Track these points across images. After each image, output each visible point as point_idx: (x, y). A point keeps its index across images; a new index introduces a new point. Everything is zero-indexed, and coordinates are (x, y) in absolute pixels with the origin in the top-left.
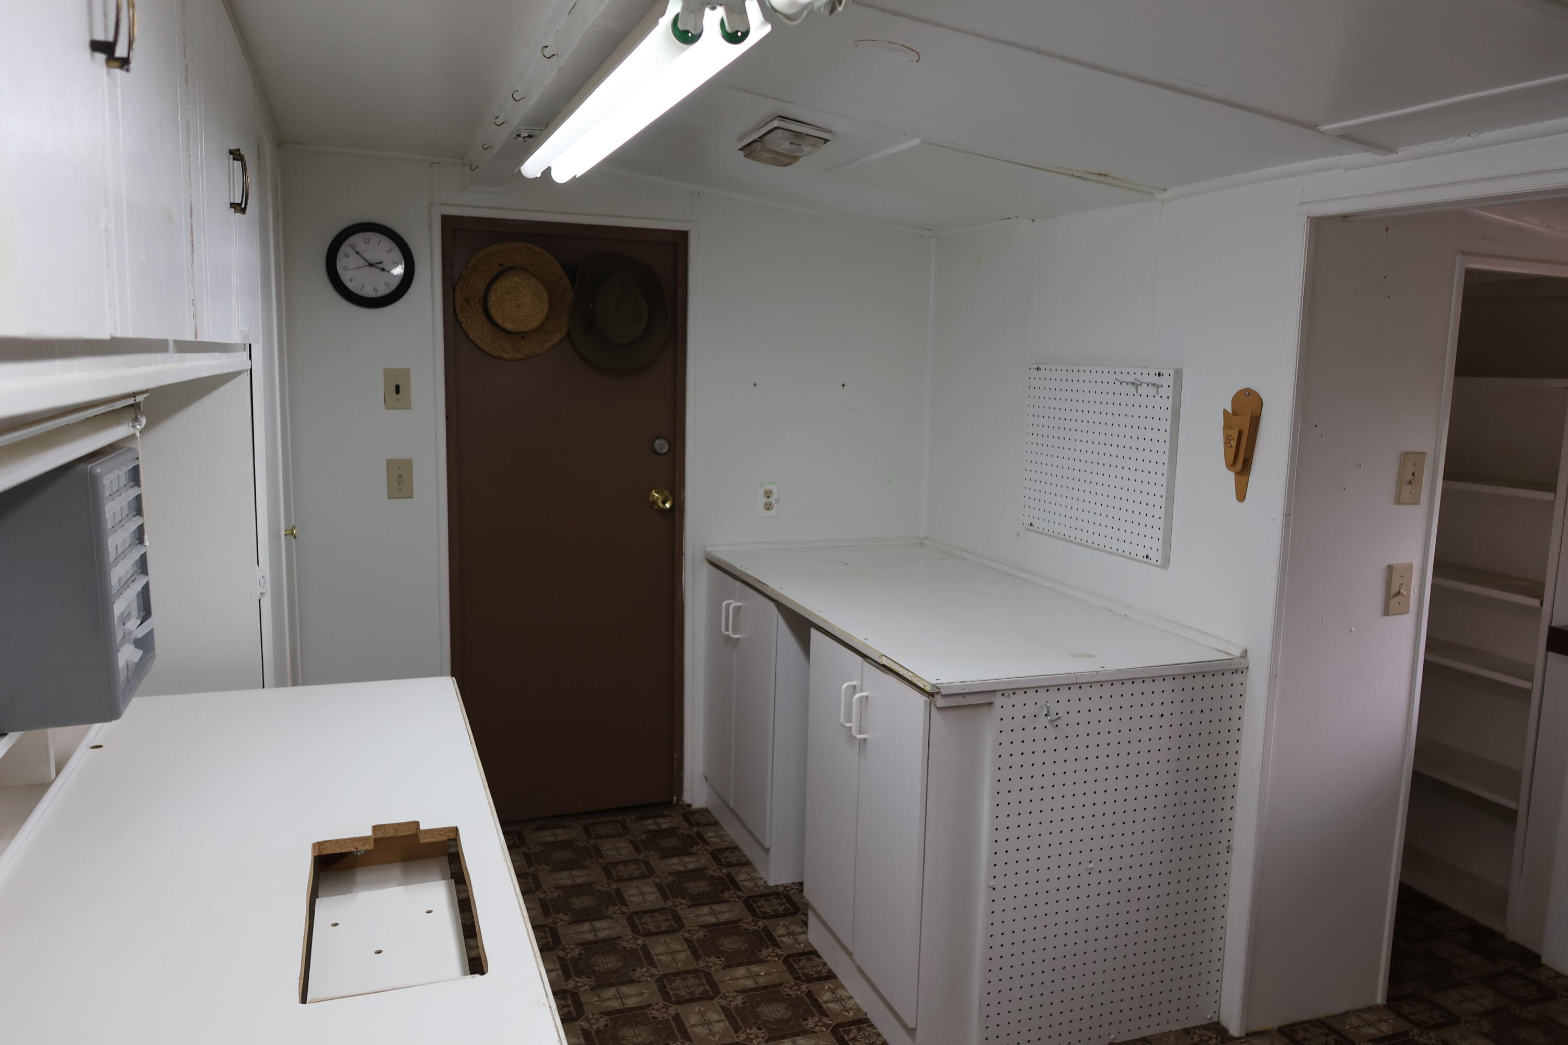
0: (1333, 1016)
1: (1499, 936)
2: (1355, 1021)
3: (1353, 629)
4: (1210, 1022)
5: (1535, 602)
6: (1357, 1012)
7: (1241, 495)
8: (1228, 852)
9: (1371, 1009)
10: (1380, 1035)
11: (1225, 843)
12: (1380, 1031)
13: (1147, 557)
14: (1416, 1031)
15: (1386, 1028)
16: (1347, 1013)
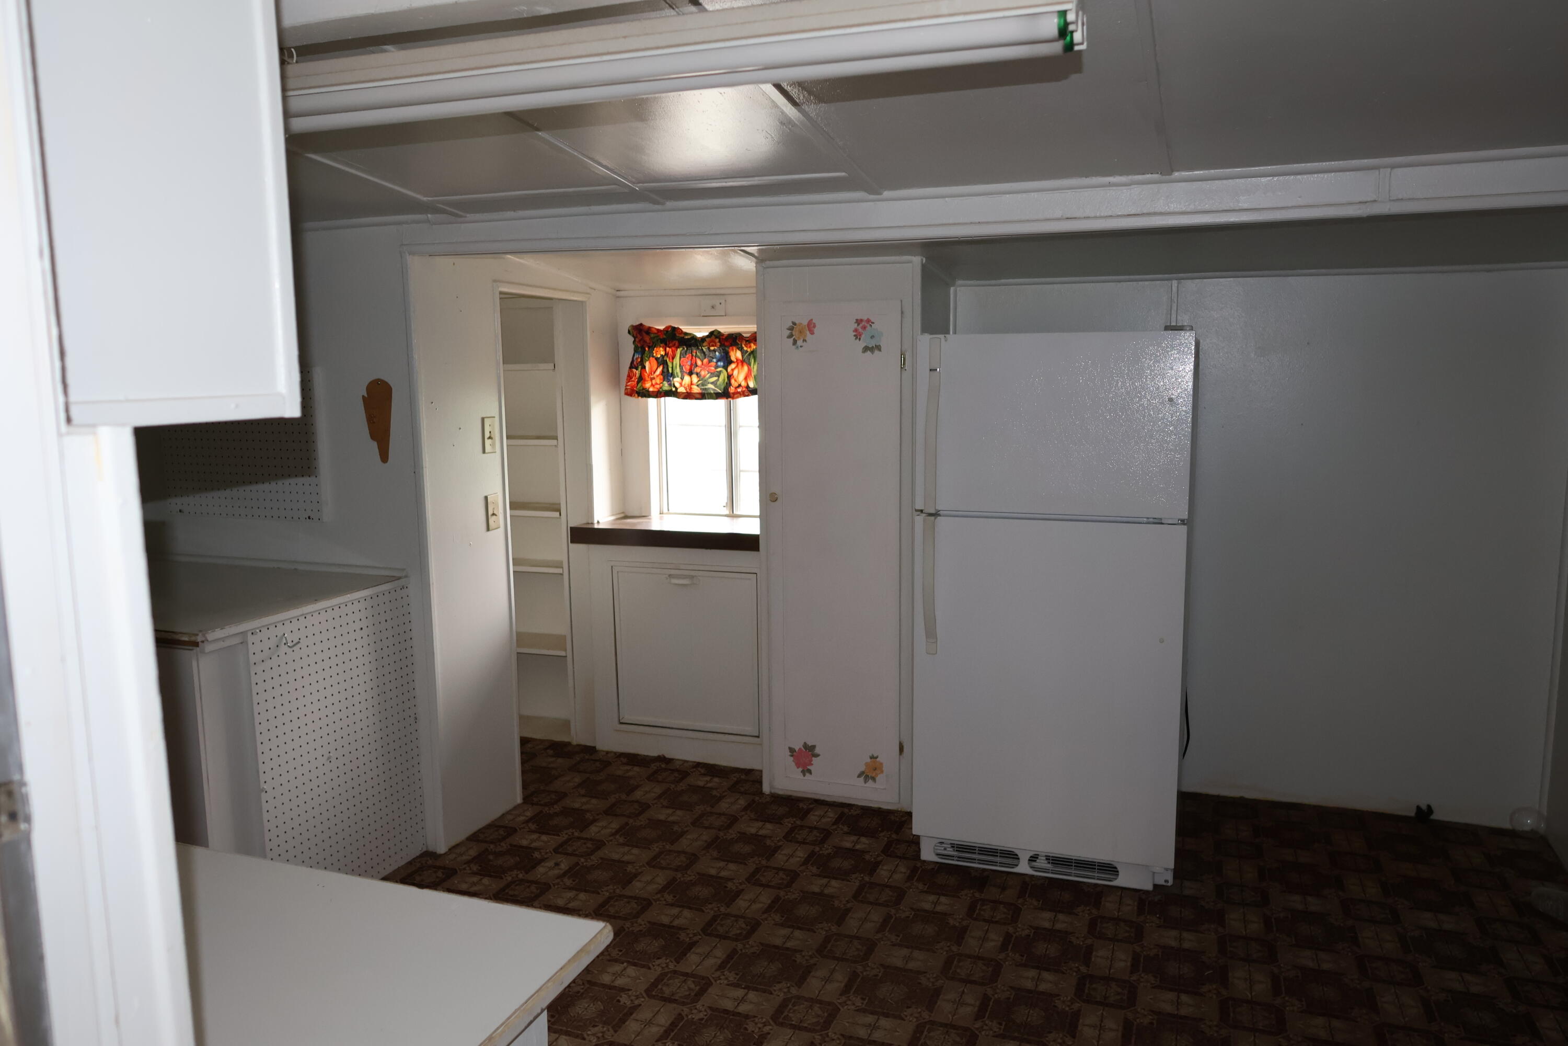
0: (496, 820)
1: (568, 744)
2: (510, 817)
3: (471, 543)
4: (422, 852)
5: (557, 514)
6: (508, 813)
7: (384, 457)
8: (416, 722)
9: (515, 808)
10: (527, 818)
11: (413, 716)
12: (527, 816)
13: (309, 518)
14: (547, 809)
15: (529, 814)
16: (503, 815)
